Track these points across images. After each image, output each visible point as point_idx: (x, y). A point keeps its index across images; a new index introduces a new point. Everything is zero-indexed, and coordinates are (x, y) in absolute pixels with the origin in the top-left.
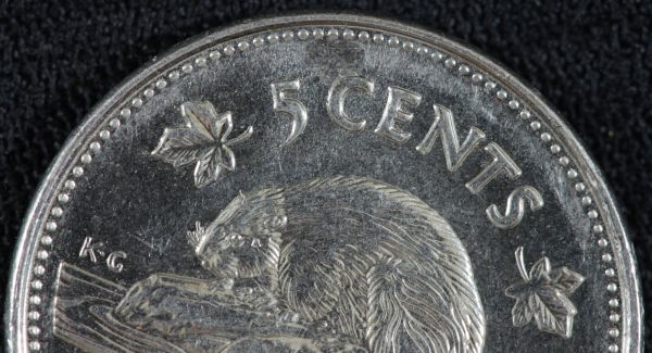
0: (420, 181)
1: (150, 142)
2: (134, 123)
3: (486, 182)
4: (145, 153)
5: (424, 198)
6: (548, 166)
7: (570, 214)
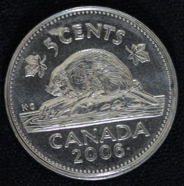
0: (93, 45)
1: (23, 74)
2: (17, 72)
3: (109, 35)
4: (24, 77)
5: (96, 48)
6: (121, 23)
7: (133, 31)
